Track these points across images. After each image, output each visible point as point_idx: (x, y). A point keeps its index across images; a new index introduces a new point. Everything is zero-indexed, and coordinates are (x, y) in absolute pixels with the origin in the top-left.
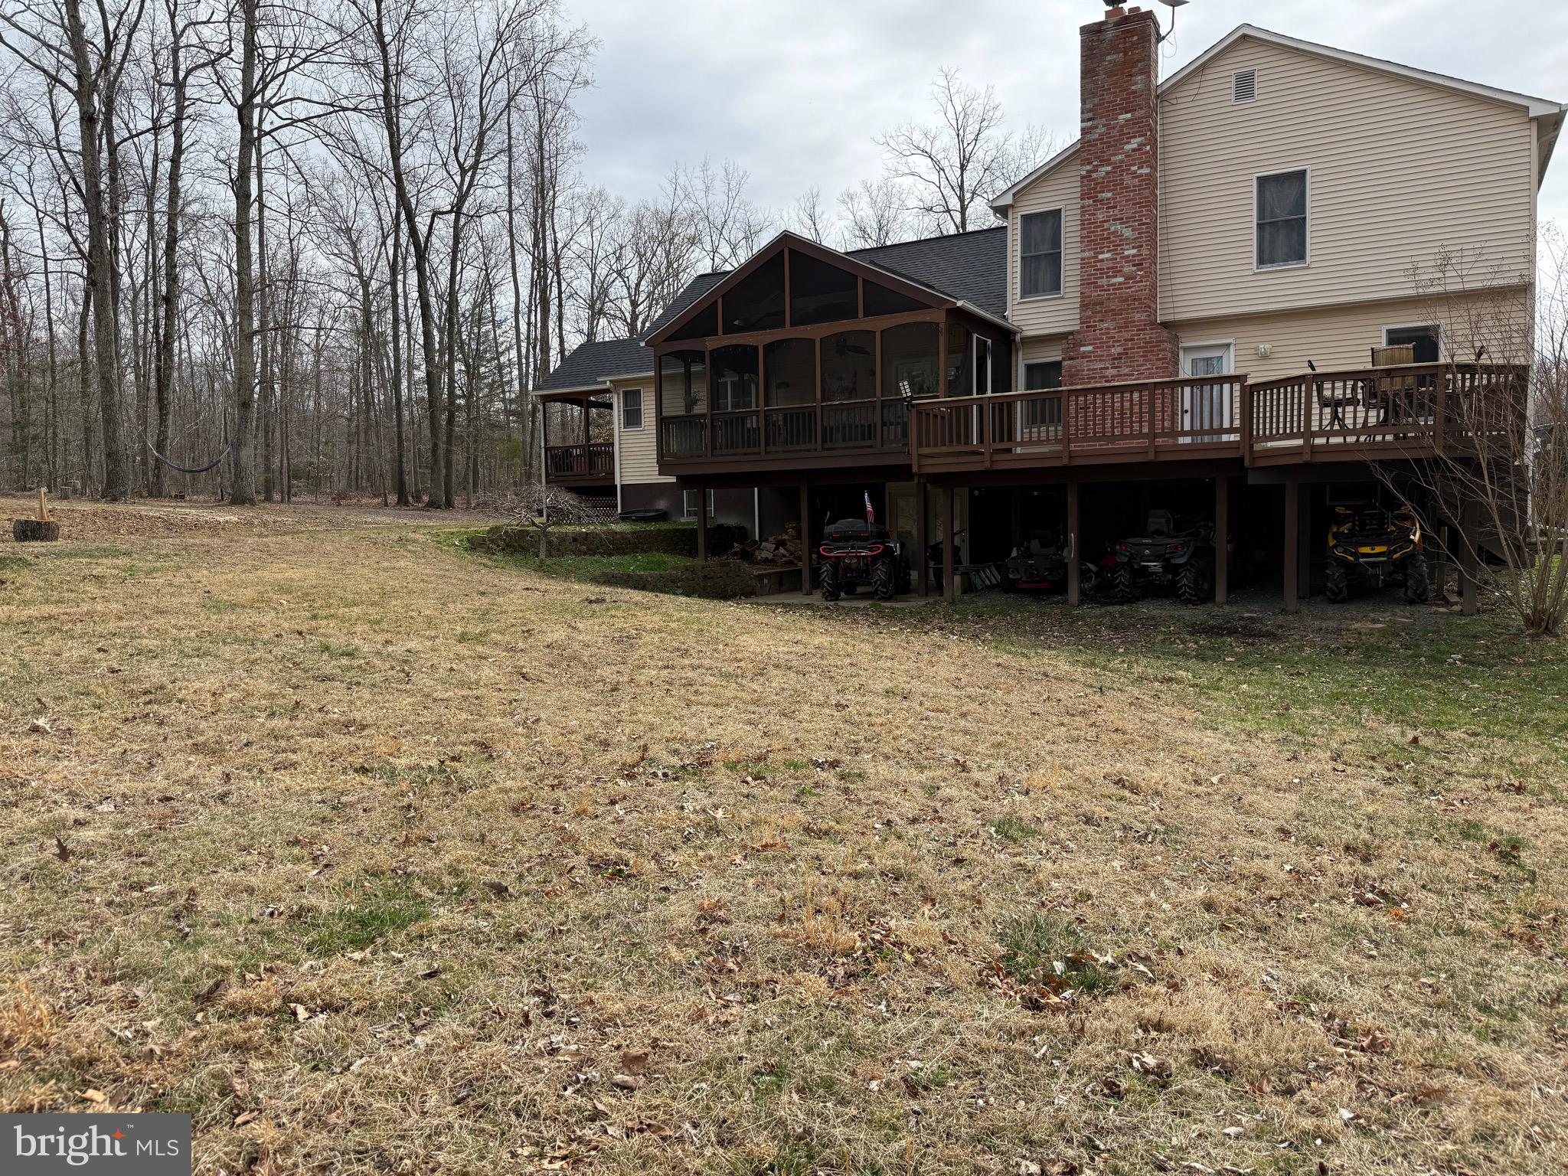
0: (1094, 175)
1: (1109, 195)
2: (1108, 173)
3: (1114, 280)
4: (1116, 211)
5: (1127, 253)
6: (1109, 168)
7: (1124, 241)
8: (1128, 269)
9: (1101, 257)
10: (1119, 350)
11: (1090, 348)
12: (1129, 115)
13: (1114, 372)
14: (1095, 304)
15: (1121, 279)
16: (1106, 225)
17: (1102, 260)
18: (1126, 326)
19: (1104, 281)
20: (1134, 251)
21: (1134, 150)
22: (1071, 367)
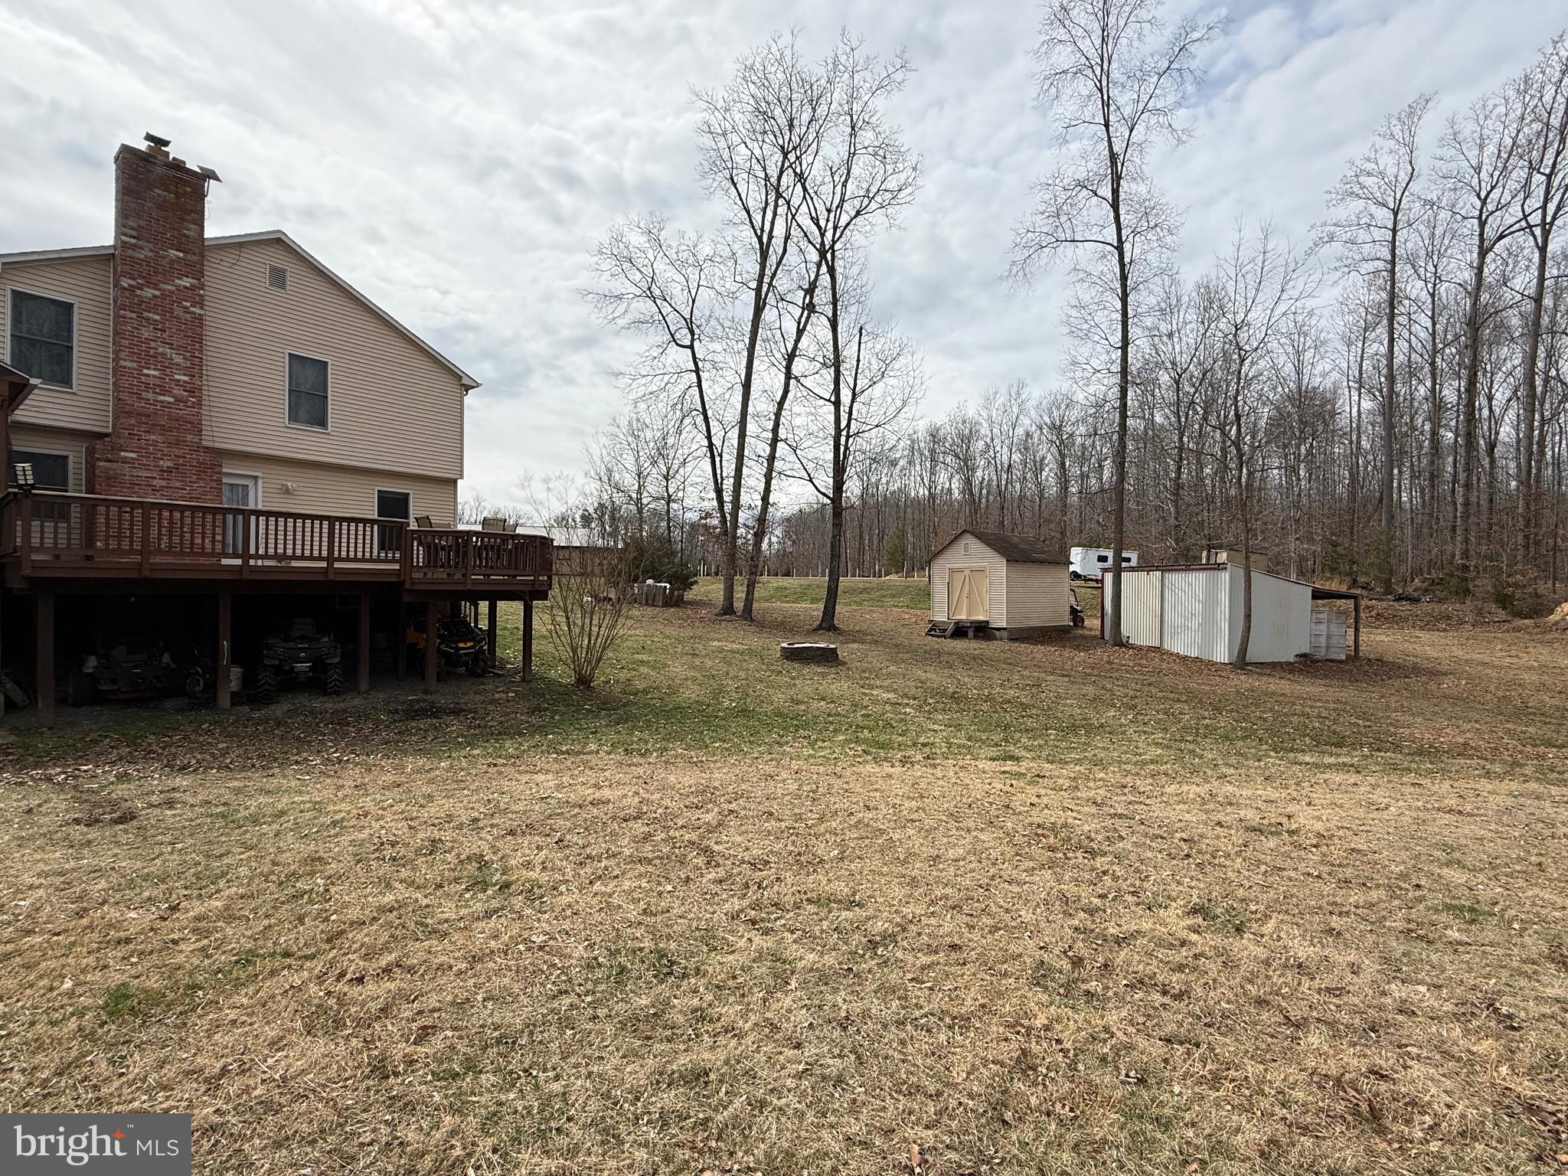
0: (139, 292)
1: (157, 317)
2: (155, 296)
3: (161, 398)
4: (165, 335)
5: (177, 377)
6: (157, 293)
7: (172, 364)
8: (178, 392)
9: (146, 371)
10: (169, 464)
11: (133, 455)
12: (181, 255)
13: (163, 483)
14: (138, 414)
15: (172, 400)
16: (153, 344)
17: (148, 376)
18: (178, 443)
19: (150, 396)
20: (186, 378)
21: (186, 287)
22: (106, 468)
